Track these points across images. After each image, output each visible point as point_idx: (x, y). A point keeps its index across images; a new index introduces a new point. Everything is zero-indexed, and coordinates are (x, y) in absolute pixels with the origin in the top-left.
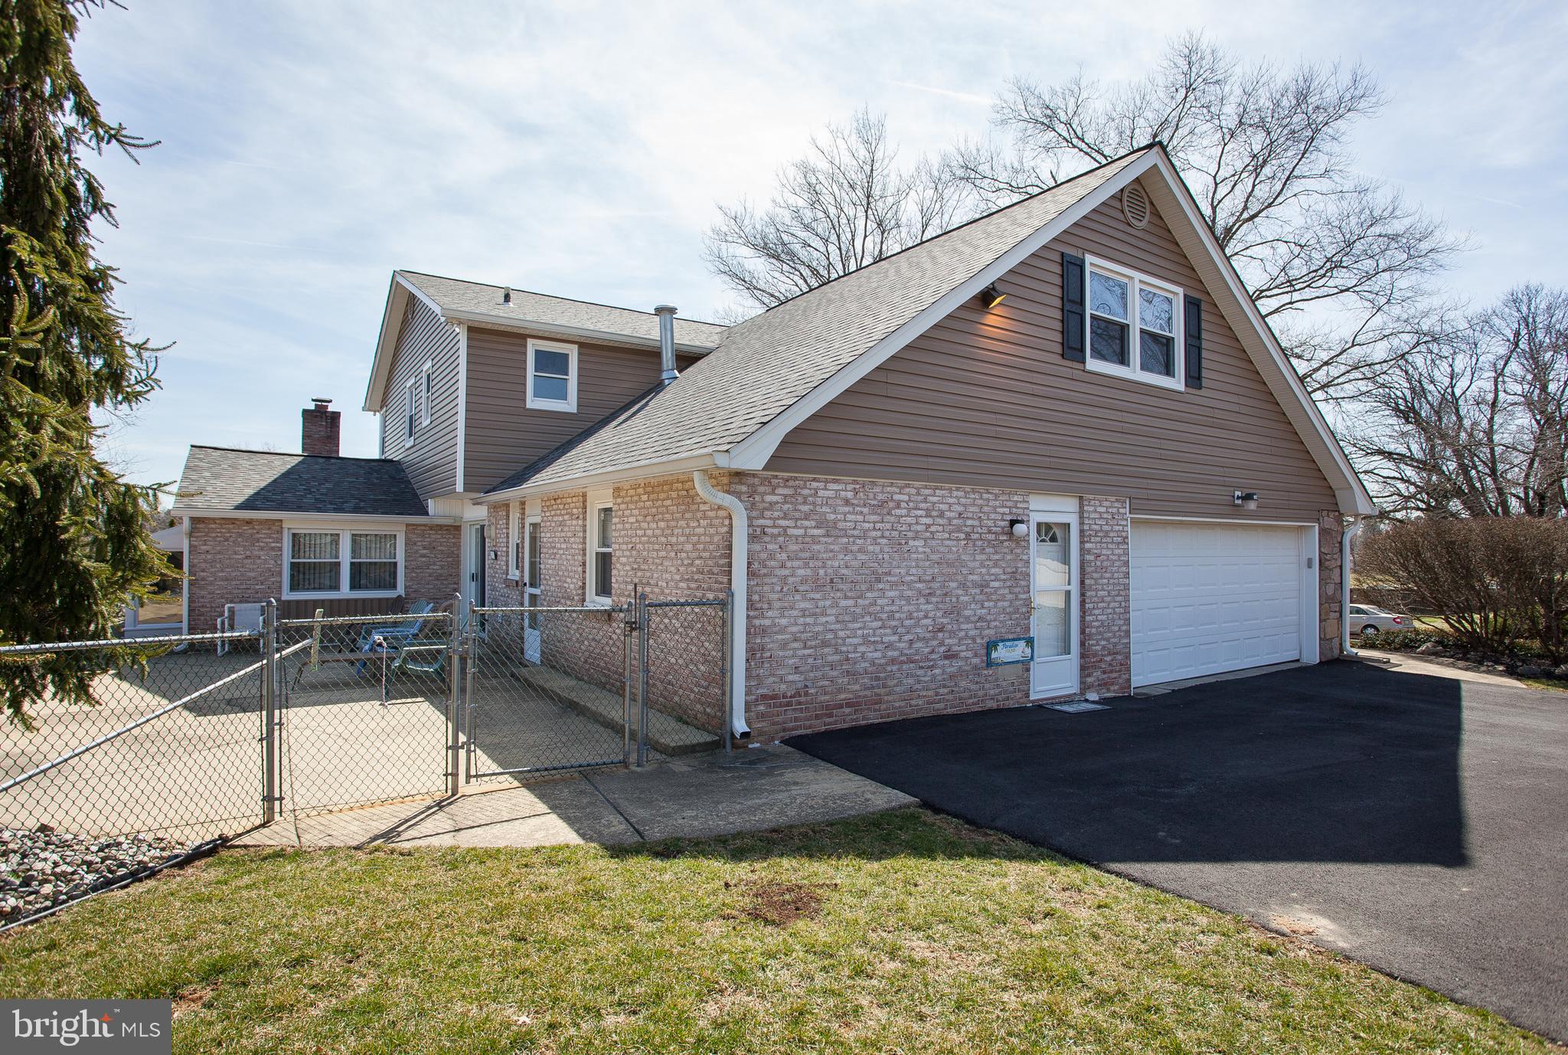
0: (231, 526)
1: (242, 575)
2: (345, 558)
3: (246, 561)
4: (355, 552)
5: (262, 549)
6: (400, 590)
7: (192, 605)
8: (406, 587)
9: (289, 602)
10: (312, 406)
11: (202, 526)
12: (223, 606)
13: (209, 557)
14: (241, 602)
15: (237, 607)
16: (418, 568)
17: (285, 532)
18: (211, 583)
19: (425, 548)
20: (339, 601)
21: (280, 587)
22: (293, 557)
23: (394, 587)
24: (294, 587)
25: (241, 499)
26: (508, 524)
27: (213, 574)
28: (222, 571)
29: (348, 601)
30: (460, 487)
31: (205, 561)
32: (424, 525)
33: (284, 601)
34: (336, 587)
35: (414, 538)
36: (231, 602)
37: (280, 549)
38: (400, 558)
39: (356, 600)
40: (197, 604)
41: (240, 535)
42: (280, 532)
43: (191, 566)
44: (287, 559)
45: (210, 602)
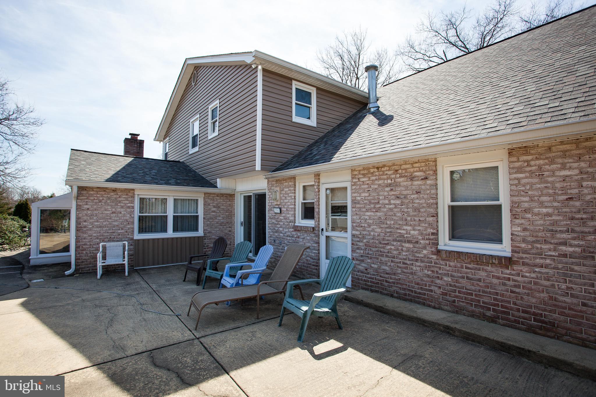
0: (103, 193)
1: (110, 224)
2: (170, 214)
3: (112, 215)
4: (175, 210)
5: (122, 207)
6: (200, 233)
7: (79, 244)
8: (204, 230)
9: (138, 240)
10: (129, 137)
11: (85, 192)
12: (98, 244)
13: (89, 212)
14: (109, 241)
15: (108, 244)
16: (211, 218)
17: (136, 197)
18: (90, 229)
19: (214, 207)
20: (168, 239)
21: (133, 231)
22: (140, 212)
23: (197, 230)
24: (141, 230)
25: (108, 176)
26: (295, 190)
27: (92, 223)
28: (97, 221)
29: (173, 239)
30: (258, 167)
31: (86, 215)
32: (214, 194)
33: (136, 240)
34: (165, 230)
35: (209, 201)
36: (103, 241)
37: (133, 207)
38: (201, 213)
39: (177, 238)
40: (81, 243)
41: (109, 198)
42: (133, 197)
43: (78, 218)
44: (137, 214)
45: (89, 242)
